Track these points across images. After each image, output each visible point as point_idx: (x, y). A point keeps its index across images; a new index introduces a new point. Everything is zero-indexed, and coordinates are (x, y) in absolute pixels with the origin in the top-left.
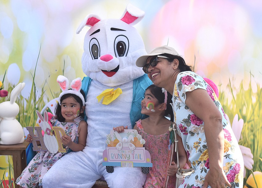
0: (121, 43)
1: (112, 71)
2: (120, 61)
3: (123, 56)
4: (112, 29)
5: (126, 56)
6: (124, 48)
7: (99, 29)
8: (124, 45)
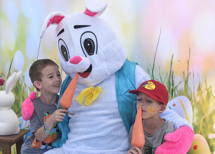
0: (88, 41)
1: (85, 72)
2: (91, 60)
3: (93, 54)
4: (76, 27)
5: (96, 54)
6: (93, 45)
7: (63, 29)
8: (92, 42)
